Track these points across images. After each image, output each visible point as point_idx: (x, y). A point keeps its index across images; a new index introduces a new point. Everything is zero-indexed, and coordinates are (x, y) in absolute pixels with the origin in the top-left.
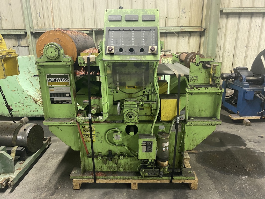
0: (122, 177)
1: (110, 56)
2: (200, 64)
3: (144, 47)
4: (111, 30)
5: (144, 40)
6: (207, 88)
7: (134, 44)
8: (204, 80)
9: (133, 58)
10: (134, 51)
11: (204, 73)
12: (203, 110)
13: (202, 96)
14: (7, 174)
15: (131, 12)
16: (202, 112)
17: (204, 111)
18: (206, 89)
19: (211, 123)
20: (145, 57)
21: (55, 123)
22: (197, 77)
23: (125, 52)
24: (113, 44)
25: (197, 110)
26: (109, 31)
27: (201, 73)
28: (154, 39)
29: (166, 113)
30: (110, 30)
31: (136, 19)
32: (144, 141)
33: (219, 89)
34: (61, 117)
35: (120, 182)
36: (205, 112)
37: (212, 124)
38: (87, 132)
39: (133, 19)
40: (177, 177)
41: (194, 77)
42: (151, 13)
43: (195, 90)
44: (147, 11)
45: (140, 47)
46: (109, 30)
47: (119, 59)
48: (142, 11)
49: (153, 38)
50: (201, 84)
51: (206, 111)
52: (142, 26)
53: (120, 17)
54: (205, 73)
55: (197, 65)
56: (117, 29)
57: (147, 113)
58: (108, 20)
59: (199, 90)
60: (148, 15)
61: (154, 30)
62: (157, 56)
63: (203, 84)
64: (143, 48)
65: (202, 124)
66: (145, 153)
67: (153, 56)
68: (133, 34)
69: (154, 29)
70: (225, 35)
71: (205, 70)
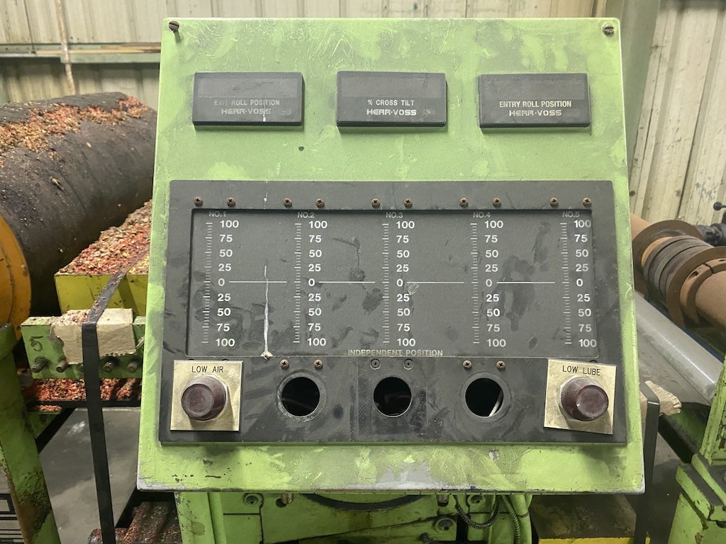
1: (198, 451)
3: (501, 369)
4: (213, 210)
5: (500, 305)
7: (410, 335)
9: (404, 475)
10: (415, 401)
15: (387, 43)
20: (517, 463)
23: (338, 412)
24: (228, 335)
26: (198, 218)
28: (588, 298)
30: (207, 211)
31: (429, 114)
39: (400, 107)
42: (550, 57)
44: (518, 42)
45: (468, 369)
46: (199, 210)
47: (287, 478)
48: (477, 38)
49: (580, 283)
52: (481, 172)
53: (293, 92)
56: (266, 202)
58: (188, 114)
60: (532, 77)
61: (586, 211)
62: (622, 453)
64: (496, 377)
67: (585, 451)
68: (402, 246)
69: (587, 204)
70: (671, 70)
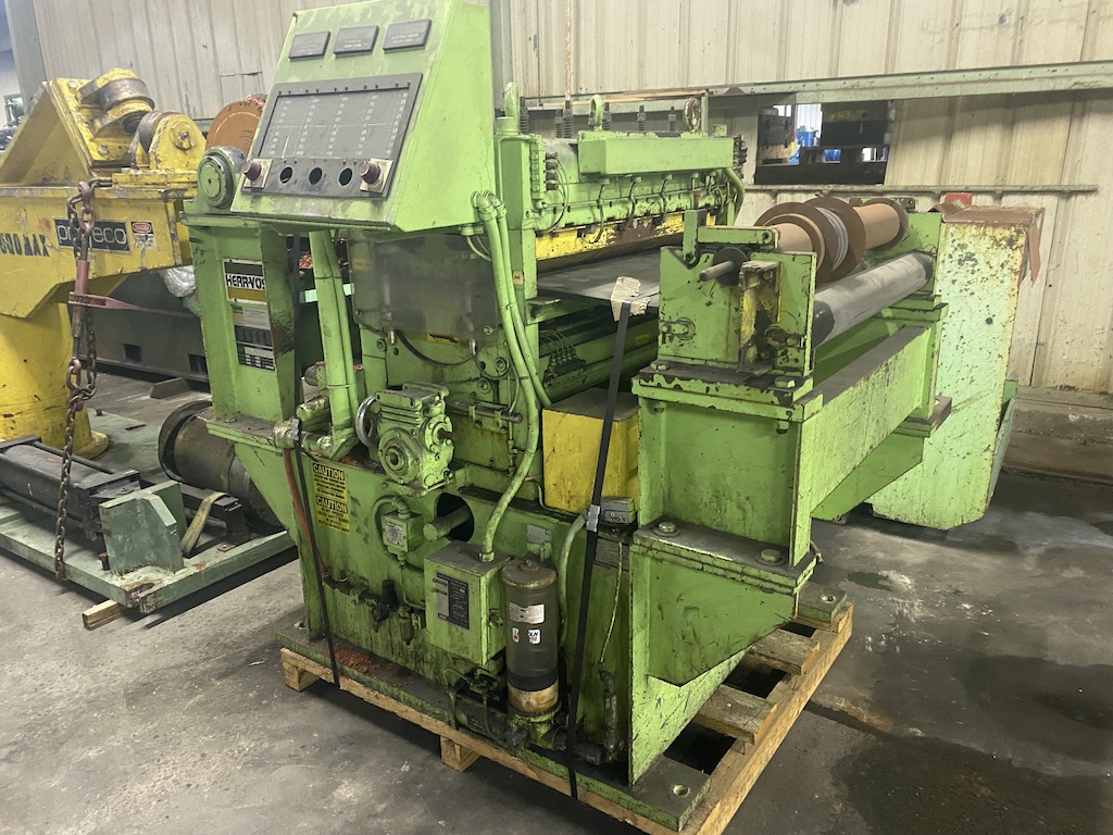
0: (414, 700)
1: (251, 197)
2: (704, 257)
3: (355, 164)
4: (284, 96)
5: (366, 135)
6: (712, 387)
7: (331, 150)
8: (724, 346)
10: (322, 178)
11: (721, 305)
12: (735, 496)
13: (725, 425)
14: (161, 570)
16: (729, 505)
17: (738, 507)
18: (708, 389)
19: (743, 574)
21: (231, 431)
22: (688, 323)
23: (296, 182)
24: (274, 150)
25: (704, 494)
26: (278, 100)
27: (709, 304)
28: (396, 130)
29: (562, 477)
31: (365, 46)
32: (441, 571)
33: (776, 400)
34: (265, 418)
35: (404, 716)
36: (744, 511)
37: (744, 578)
38: (325, 489)
39: (356, 43)
40: (602, 785)
41: (678, 322)
42: (422, 12)
43: (659, 386)
44: (412, 6)
45: (344, 164)
46: (280, 96)
49: (396, 123)
50: (711, 364)
51: (748, 506)
53: (323, 41)
54: (727, 307)
55: (690, 262)
56: (301, 91)
57: (496, 458)
58: (290, 55)
59: (678, 388)
60: (409, 24)
61: (407, 87)
62: (384, 203)
63: (720, 365)
65: (700, 566)
66: (445, 624)
67: (372, 201)
68: (340, 109)
69: (409, 84)
71: (727, 289)
